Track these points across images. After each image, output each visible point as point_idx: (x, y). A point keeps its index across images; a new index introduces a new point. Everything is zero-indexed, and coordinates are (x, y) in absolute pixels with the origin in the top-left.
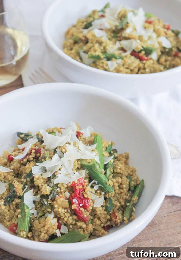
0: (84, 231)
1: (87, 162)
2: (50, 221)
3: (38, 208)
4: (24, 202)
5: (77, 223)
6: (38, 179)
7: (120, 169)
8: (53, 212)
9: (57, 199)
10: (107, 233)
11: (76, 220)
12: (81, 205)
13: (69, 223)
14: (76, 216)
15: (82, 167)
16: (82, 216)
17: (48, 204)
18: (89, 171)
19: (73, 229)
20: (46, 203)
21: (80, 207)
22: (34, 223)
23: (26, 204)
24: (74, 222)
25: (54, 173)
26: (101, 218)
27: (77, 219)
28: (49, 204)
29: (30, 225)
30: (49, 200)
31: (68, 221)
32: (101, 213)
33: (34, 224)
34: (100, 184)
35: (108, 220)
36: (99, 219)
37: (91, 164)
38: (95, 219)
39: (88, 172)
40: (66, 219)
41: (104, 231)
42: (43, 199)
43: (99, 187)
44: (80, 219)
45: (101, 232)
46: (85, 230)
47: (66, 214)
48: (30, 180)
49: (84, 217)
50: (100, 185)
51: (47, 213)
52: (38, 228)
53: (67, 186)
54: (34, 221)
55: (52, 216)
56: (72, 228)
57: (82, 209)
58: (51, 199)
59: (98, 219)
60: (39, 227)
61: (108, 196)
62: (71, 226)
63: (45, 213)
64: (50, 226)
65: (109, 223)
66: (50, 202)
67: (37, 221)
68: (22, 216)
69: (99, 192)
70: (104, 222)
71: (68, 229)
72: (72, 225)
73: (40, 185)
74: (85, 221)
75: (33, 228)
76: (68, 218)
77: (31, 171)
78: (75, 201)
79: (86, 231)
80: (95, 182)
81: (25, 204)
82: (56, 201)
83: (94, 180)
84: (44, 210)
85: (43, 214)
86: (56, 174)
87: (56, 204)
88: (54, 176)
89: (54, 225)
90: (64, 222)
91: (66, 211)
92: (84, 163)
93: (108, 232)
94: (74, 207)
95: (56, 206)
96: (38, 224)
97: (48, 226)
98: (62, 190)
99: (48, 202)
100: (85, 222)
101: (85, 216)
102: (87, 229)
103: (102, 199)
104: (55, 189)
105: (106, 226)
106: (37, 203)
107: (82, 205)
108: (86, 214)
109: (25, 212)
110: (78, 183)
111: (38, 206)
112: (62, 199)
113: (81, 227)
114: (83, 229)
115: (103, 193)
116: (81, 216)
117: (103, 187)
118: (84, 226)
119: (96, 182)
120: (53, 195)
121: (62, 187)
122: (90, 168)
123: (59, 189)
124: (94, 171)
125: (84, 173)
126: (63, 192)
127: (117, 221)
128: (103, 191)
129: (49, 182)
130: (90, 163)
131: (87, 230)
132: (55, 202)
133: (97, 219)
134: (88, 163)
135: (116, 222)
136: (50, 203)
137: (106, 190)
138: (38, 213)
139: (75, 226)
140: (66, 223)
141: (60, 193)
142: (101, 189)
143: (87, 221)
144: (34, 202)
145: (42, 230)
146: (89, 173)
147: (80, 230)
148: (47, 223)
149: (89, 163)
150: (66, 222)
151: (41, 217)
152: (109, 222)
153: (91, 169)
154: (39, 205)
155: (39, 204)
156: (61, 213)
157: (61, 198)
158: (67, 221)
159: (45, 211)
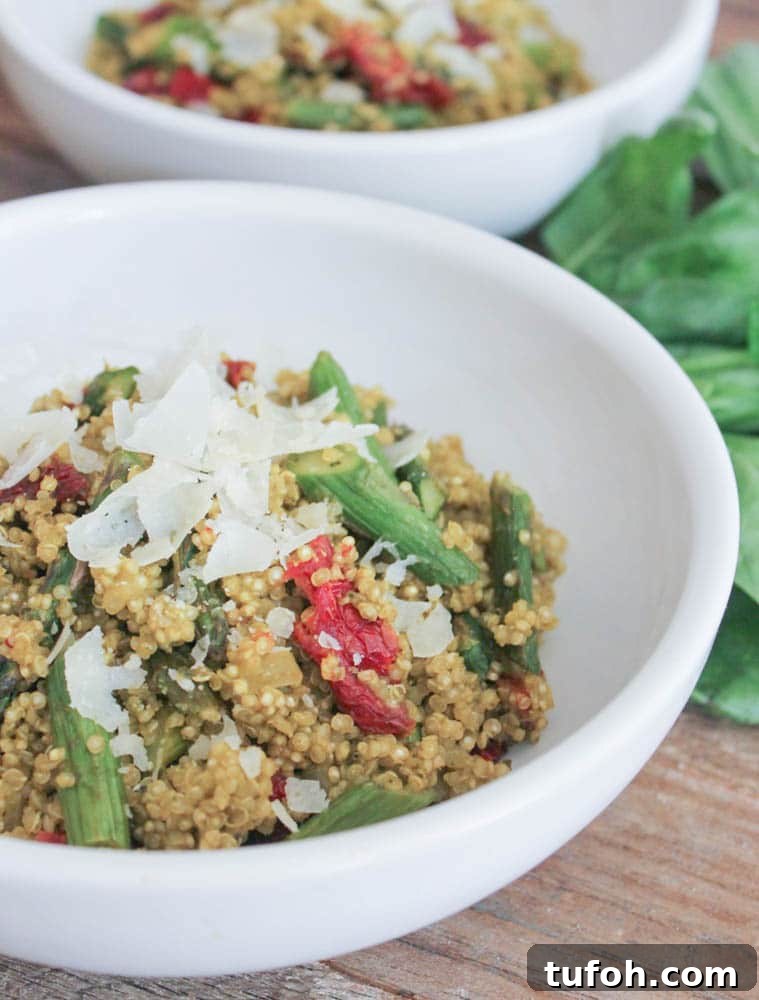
0: (405, 780)
1: (324, 462)
2: (232, 761)
3: (149, 723)
4: (72, 706)
5: (362, 746)
6: (116, 578)
7: (465, 485)
8: (233, 722)
9: (240, 651)
10: (502, 767)
11: (353, 736)
12: (357, 659)
13: (320, 758)
14: (346, 716)
15: (308, 492)
16: (377, 706)
17: (196, 689)
18: (342, 501)
19: (343, 784)
20: (187, 685)
21: (355, 670)
22: (148, 796)
23: (84, 714)
24: (344, 751)
25: (189, 537)
26: (460, 705)
27: (354, 731)
28: (201, 687)
29: (129, 815)
30: (199, 664)
31: (317, 749)
32: (457, 681)
33: (149, 801)
34: (413, 552)
35: (489, 714)
36: (451, 712)
37: (348, 465)
38: (433, 718)
39: (338, 508)
40: (302, 742)
41: (487, 768)
42: (167, 671)
43: (409, 568)
44: (371, 721)
45: (472, 773)
46: (406, 771)
47: (298, 716)
48: (73, 593)
49: (388, 710)
50: (412, 559)
51: (197, 737)
52: (178, 812)
53: (267, 583)
54: (143, 789)
55: (231, 738)
56: (341, 779)
57: (368, 676)
58: (208, 661)
59: (444, 713)
60: (179, 807)
61: (461, 599)
62: (334, 773)
63: (190, 742)
64: (238, 787)
65: (494, 727)
66: (204, 675)
67: (158, 787)
68: (78, 776)
69: (412, 590)
70: (474, 727)
71: (322, 787)
72: (336, 764)
73: (136, 606)
74: (395, 727)
75: (149, 826)
76: (309, 735)
77: (64, 548)
78: (329, 644)
79: (413, 778)
80: (384, 551)
81: (81, 713)
82: (239, 663)
83: (380, 540)
84: (181, 728)
85: (180, 746)
86: (196, 540)
87: (238, 677)
88: (191, 550)
89: (259, 779)
90: (297, 758)
91: (292, 701)
92: (312, 469)
93: (508, 763)
94: (331, 668)
95: (241, 687)
96: (173, 793)
97: (233, 785)
98: (249, 610)
99: (198, 679)
100: (399, 734)
101: (393, 704)
102: (415, 768)
103: (441, 619)
104: (213, 611)
105: (483, 744)
106: (135, 703)
107: (363, 660)
108: (391, 696)
109: (87, 751)
110: (317, 560)
111: (146, 715)
112: (263, 645)
113: (383, 766)
114: (396, 768)
115: (435, 592)
116: (374, 708)
117: (427, 561)
118: (400, 753)
119: (390, 546)
120: (211, 639)
121: (245, 597)
122: (345, 484)
123: (230, 606)
124: (368, 500)
125: (322, 518)
126: (255, 617)
127: (535, 707)
128: (431, 584)
129: (172, 586)
130: (338, 463)
131: (421, 772)
132: (232, 670)
133: (441, 716)
134: (332, 465)
135: (531, 712)
136: (207, 678)
137: (447, 574)
138: (151, 750)
139: (355, 769)
140: (305, 765)
141: (241, 623)
142: (422, 575)
143: (407, 725)
144: (121, 697)
145: (199, 816)
146: (345, 513)
147: (381, 778)
148: (220, 774)
149: (337, 467)
150: (307, 757)
151: (174, 761)
152: (495, 721)
153: (356, 491)
154: (148, 707)
155: (145, 703)
156: (272, 717)
157: (255, 640)
158: (310, 749)
159: (189, 731)
